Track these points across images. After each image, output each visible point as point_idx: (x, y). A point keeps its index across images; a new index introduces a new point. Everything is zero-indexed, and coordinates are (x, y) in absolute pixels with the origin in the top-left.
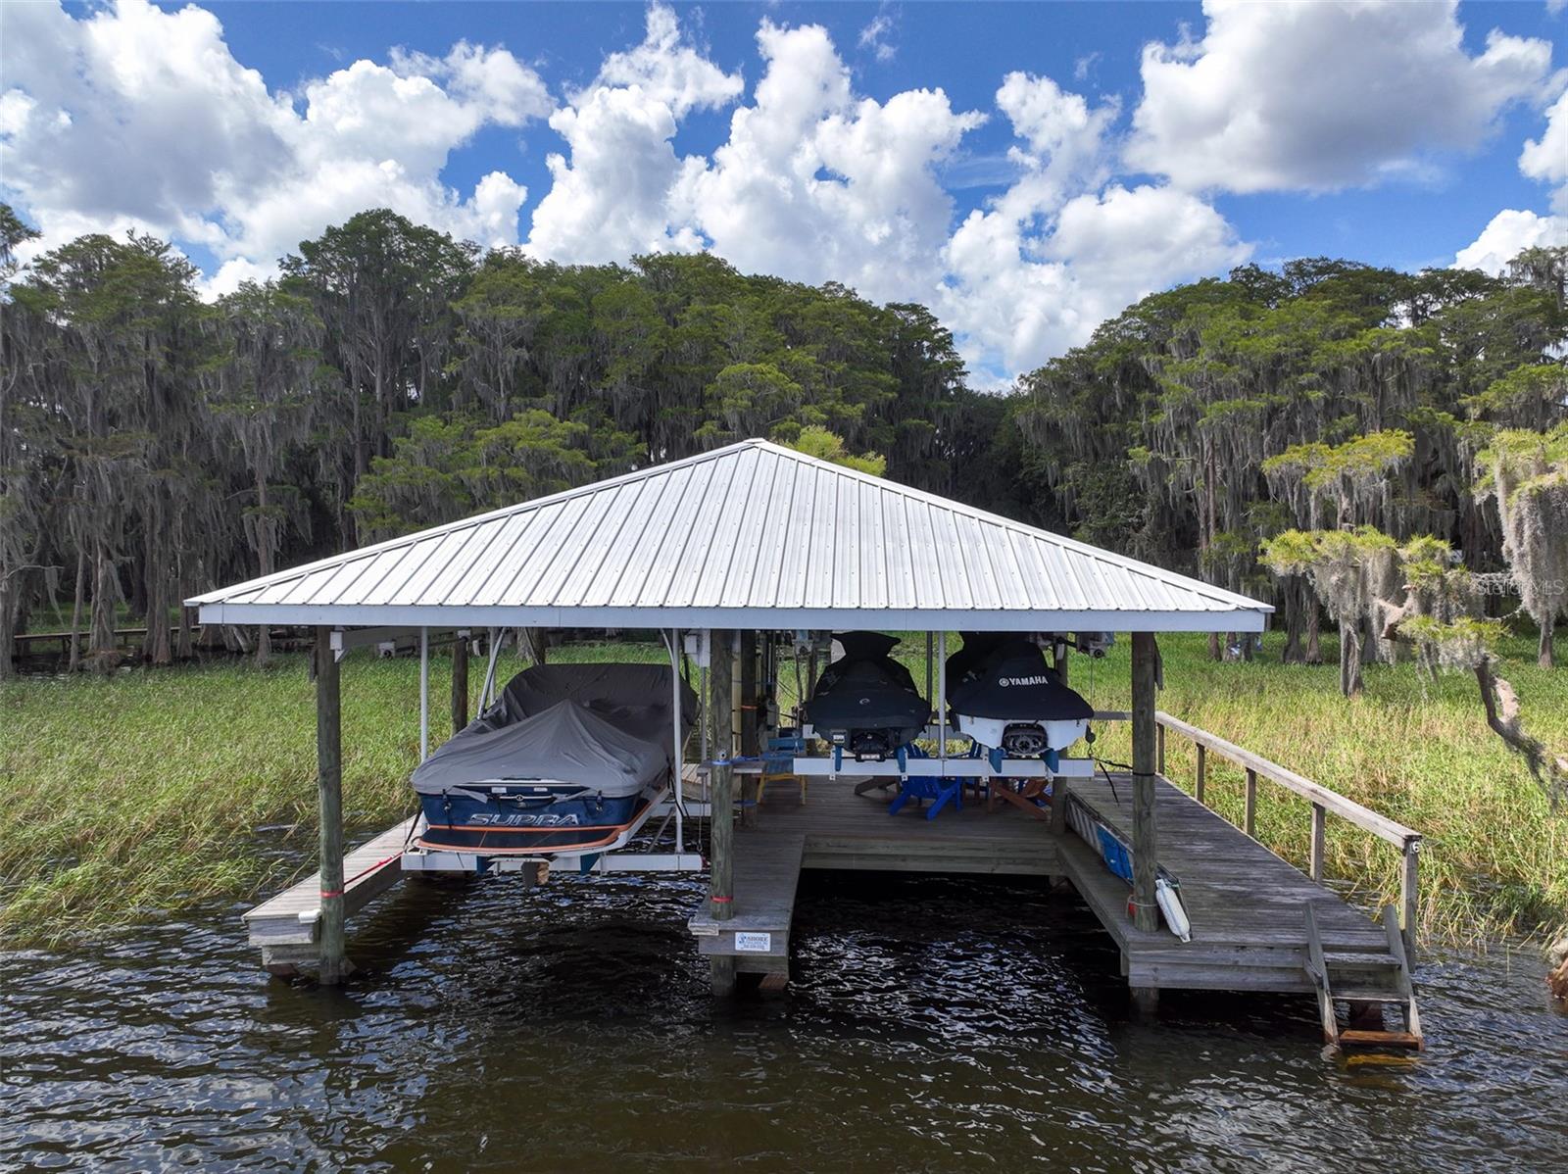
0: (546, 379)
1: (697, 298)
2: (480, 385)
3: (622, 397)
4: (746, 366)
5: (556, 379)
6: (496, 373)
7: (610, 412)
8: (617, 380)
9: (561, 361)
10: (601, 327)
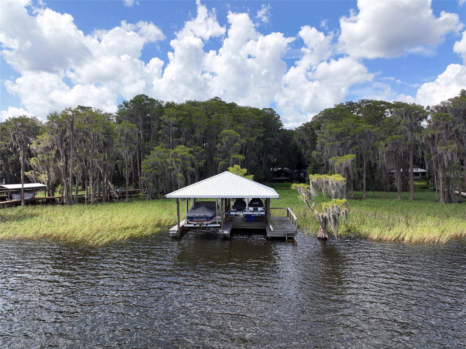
0: (181, 133)
1: (216, 112)
2: (166, 136)
3: (199, 138)
4: (228, 131)
5: (184, 134)
6: (169, 132)
7: (196, 142)
8: (197, 134)
9: (185, 130)
10: (194, 121)
